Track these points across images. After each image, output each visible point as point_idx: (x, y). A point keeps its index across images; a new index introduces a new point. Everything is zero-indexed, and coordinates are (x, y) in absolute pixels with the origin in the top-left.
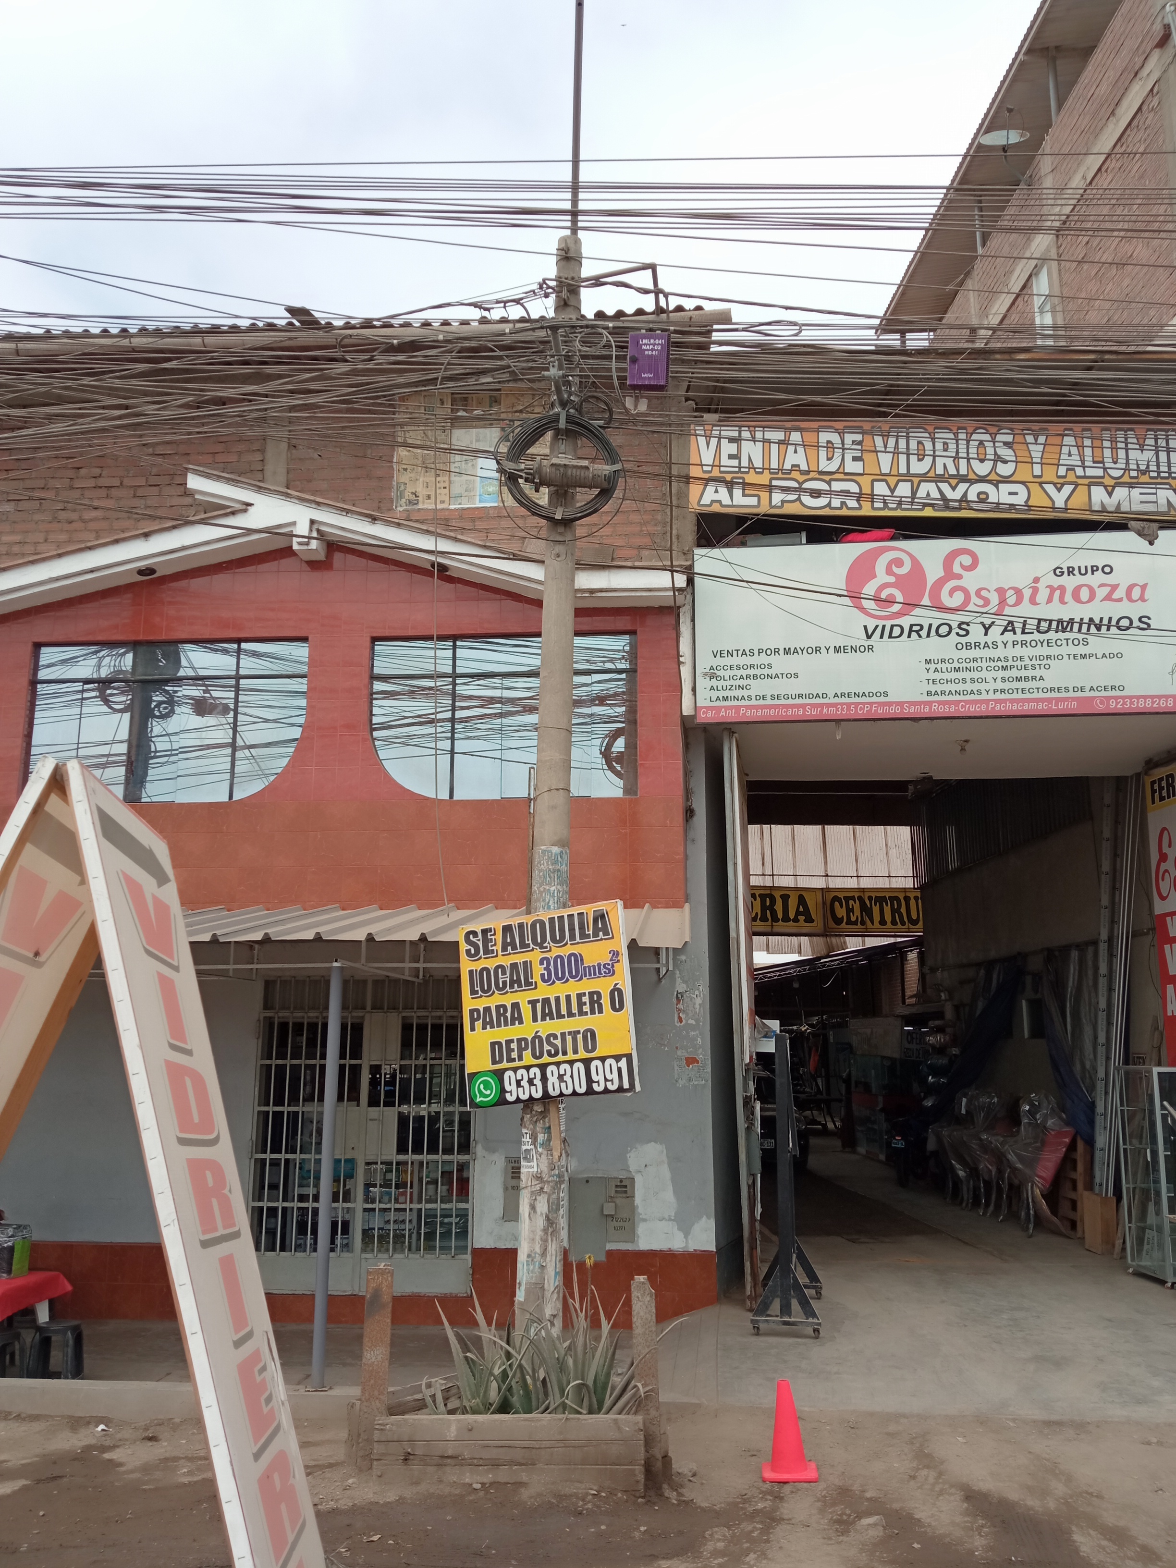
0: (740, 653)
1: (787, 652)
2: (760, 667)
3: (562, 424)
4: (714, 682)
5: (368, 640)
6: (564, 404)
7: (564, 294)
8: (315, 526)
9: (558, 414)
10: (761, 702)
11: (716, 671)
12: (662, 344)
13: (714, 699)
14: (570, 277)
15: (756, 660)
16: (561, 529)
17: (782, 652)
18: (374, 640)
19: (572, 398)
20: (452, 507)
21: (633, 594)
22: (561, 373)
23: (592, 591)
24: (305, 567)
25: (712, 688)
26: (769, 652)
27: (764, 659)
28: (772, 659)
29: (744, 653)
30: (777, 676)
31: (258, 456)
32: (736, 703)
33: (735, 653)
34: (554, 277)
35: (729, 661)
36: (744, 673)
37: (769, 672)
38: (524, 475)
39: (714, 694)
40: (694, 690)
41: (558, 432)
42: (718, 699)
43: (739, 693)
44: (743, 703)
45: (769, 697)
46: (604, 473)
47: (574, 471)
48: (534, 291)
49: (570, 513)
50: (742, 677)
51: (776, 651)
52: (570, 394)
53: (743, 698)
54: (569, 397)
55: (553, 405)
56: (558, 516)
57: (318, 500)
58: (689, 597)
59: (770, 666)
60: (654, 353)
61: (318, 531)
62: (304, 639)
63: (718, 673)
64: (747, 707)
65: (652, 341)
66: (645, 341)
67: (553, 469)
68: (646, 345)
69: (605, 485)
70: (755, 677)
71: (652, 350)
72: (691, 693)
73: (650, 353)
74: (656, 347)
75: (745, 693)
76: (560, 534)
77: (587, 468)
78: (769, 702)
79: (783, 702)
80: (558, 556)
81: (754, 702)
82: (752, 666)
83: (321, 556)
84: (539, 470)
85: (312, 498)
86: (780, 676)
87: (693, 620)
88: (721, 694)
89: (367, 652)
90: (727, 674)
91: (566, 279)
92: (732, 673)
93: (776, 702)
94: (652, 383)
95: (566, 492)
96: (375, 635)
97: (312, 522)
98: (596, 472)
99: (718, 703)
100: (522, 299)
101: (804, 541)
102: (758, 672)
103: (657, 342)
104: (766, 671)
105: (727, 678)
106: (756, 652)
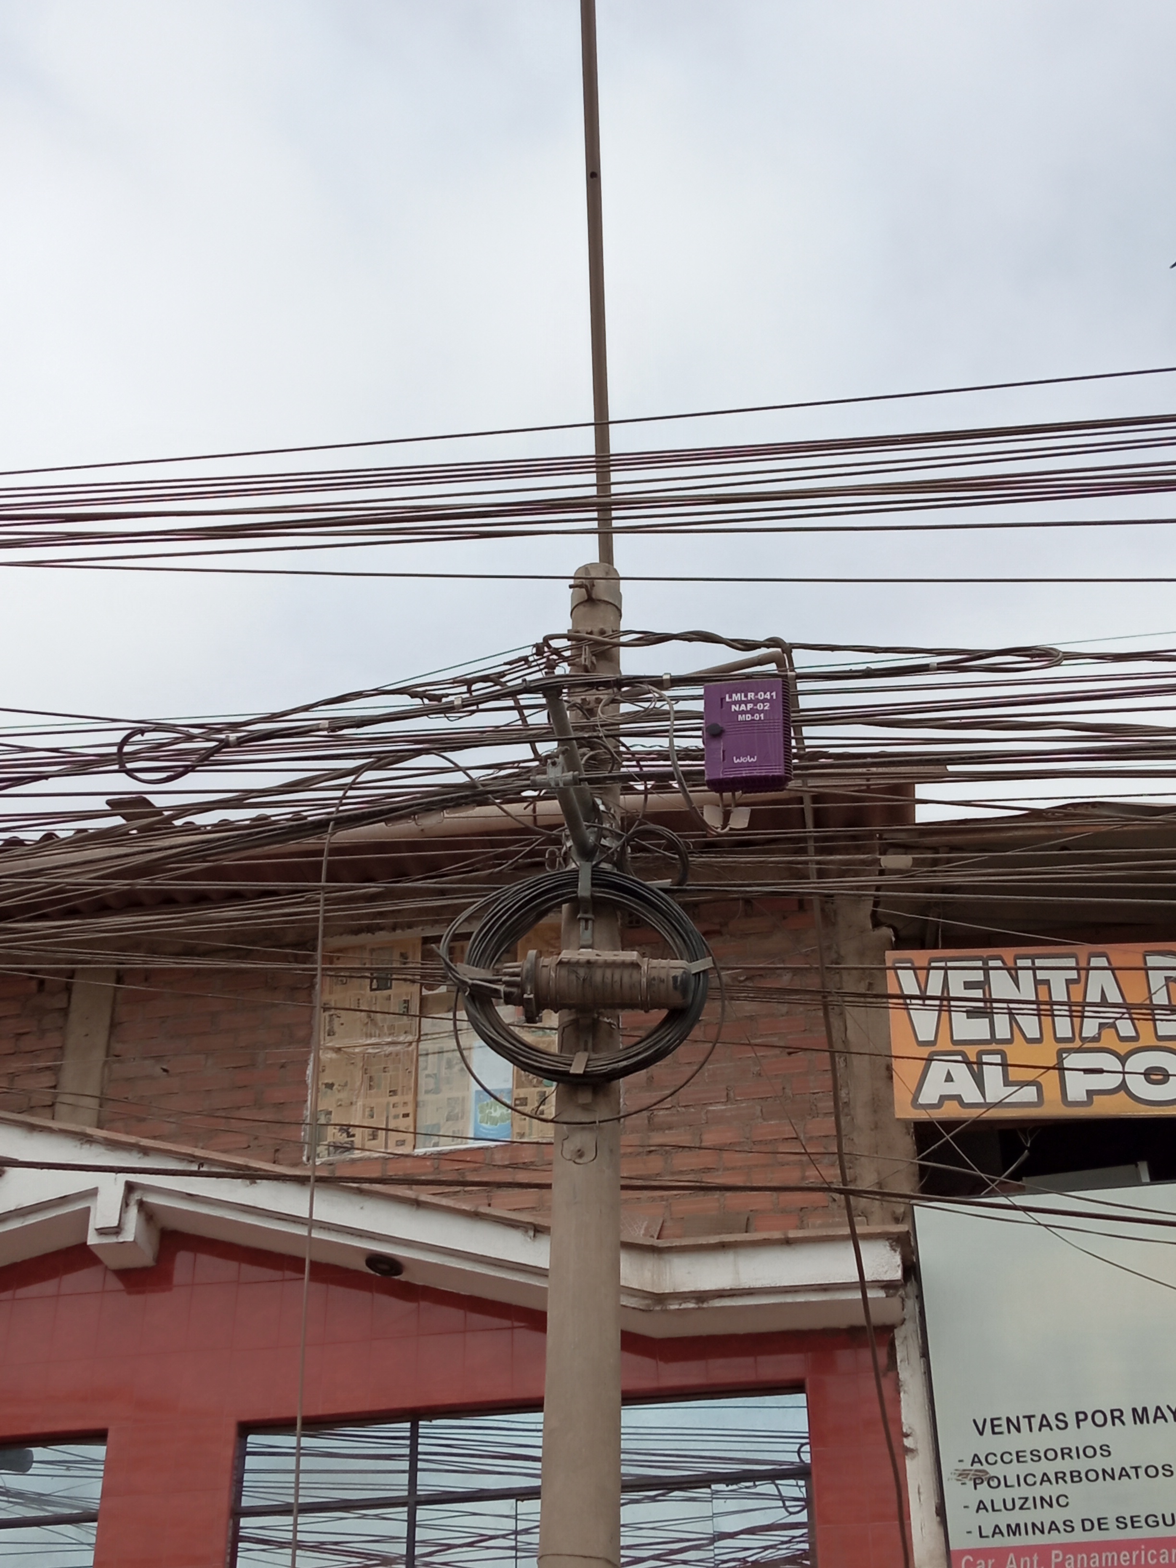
0: (1036, 1423)
1: (1141, 1416)
2: (1084, 1452)
3: (584, 889)
4: (984, 1492)
5: (231, 1432)
6: (586, 853)
7: (585, 658)
8: (136, 1196)
9: (576, 871)
10: (1096, 1536)
11: (986, 1467)
12: (770, 701)
13: (988, 1531)
14: (596, 630)
15: (1072, 1438)
16: (585, 1097)
17: (1128, 1417)
18: (246, 1428)
19: (604, 842)
22: (570, 775)
24: (115, 1283)
25: (981, 1507)
26: (1099, 1419)
27: (1089, 1434)
28: (1109, 1434)
29: (1045, 1423)
30: (1124, 1473)
31: (46, 1080)
32: (1038, 1539)
33: (1024, 1423)
34: (565, 632)
35: (1011, 1442)
36: (1051, 1468)
37: (1106, 1464)
38: (502, 988)
39: (988, 1520)
40: (941, 1511)
41: (577, 904)
42: (996, 1530)
43: (1044, 1516)
44: (1055, 1538)
45: (1112, 1524)
46: (674, 973)
47: (608, 973)
48: (525, 659)
49: (603, 1062)
50: (1045, 1478)
51: (1116, 1416)
52: (600, 835)
53: (1054, 1528)
54: (598, 839)
55: (566, 859)
56: (577, 1068)
57: (145, 1142)
58: (911, 1305)
59: (1106, 1451)
60: (757, 717)
61: (141, 1204)
62: (97, 1436)
63: (992, 1471)
64: (1067, 1548)
65: (751, 695)
66: (736, 697)
67: (564, 972)
68: (740, 703)
69: (677, 999)
70: (1075, 1476)
71: (752, 712)
72: (936, 1519)
73: (748, 717)
74: (760, 706)
75: (1057, 1515)
76: (586, 1108)
77: (635, 966)
78: (1114, 1534)
79: (1146, 1533)
80: (580, 1154)
81: (1079, 1536)
82: (1066, 1453)
83: (146, 1257)
84: (533, 975)
85: (132, 1139)
86: (1132, 1473)
87: (925, 1354)
88: (1004, 1519)
89: (228, 1452)
90: (1013, 1471)
91: (591, 633)
92: (1022, 1470)
93: (1130, 1534)
94: (756, 773)
95: (596, 1023)
96: (246, 1417)
97: (130, 1187)
98: (654, 973)
99: (998, 1542)
100: (502, 674)
101: (1146, 1178)
102: (1082, 1465)
103: (761, 696)
104: (1099, 1463)
105: (1012, 1481)
106: (1071, 1420)
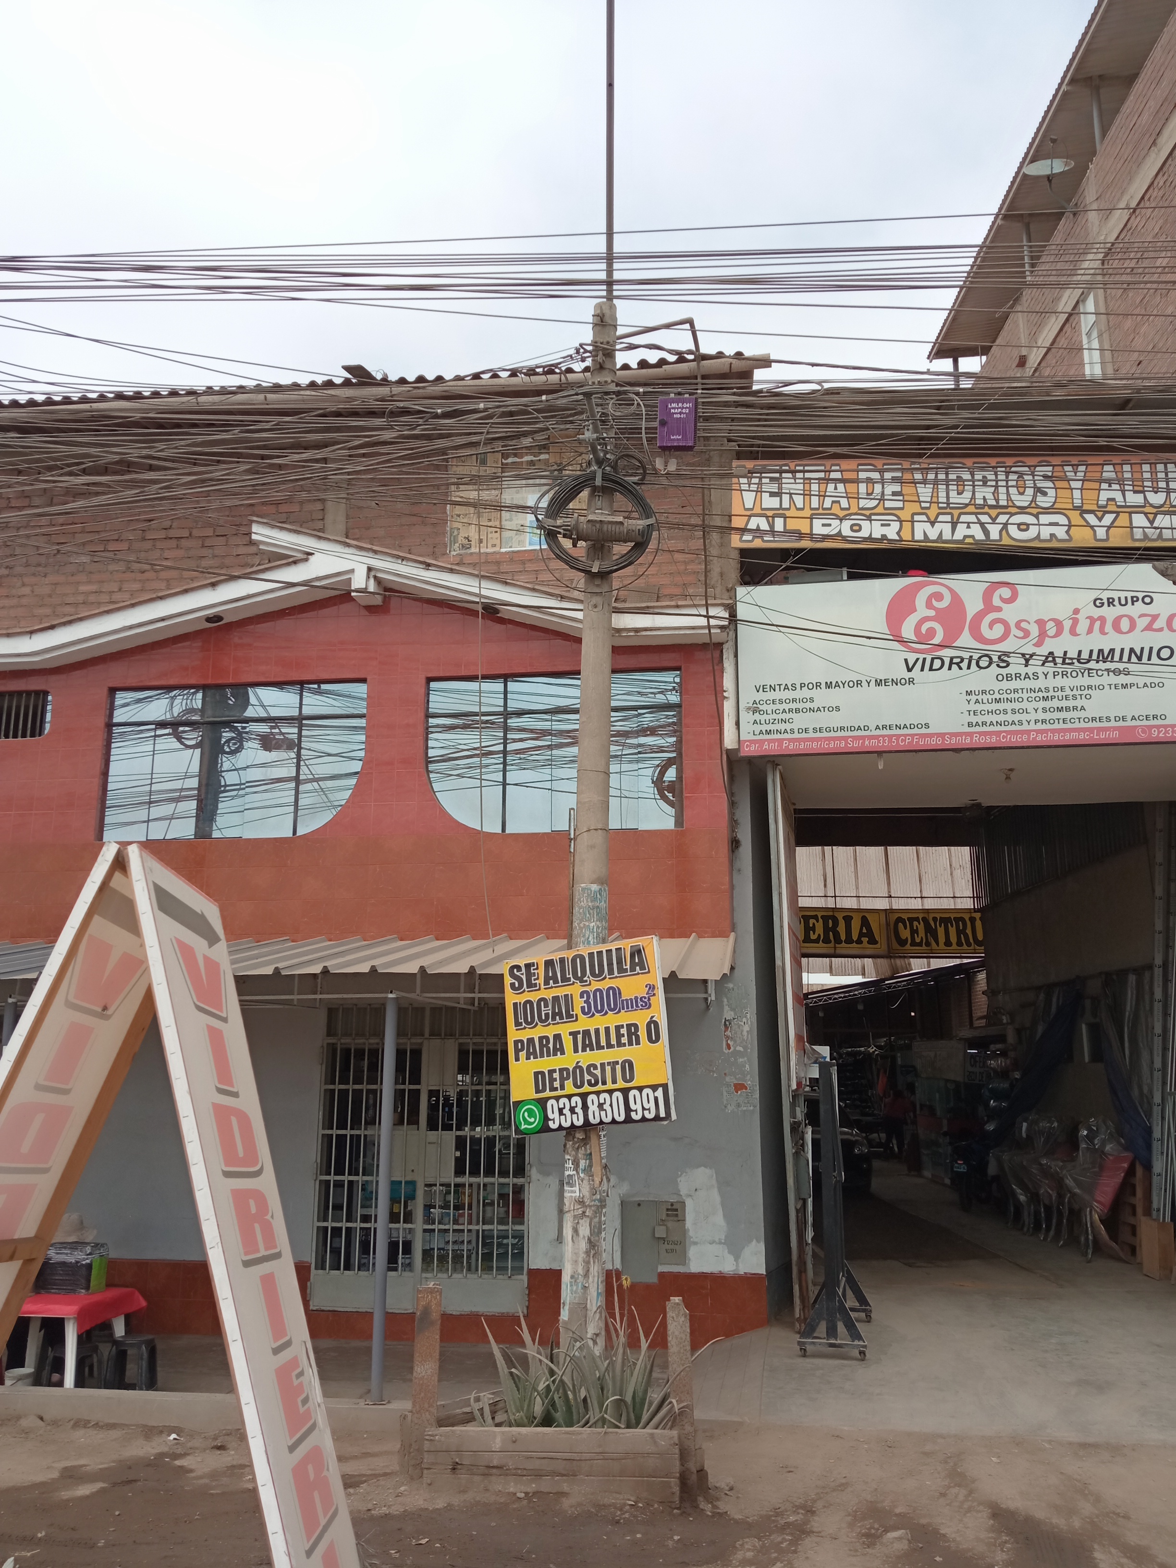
0: (782, 687)
1: (829, 685)
2: (802, 700)
3: (598, 482)
4: (757, 716)
5: (424, 681)
6: (600, 463)
7: (600, 358)
8: (372, 573)
9: (594, 472)
10: (804, 735)
11: (759, 706)
12: (689, 408)
13: (757, 732)
14: (605, 341)
15: (798, 694)
16: (598, 582)
17: (823, 686)
18: (430, 680)
19: (608, 456)
20: (503, 550)
21: (677, 632)
22: (595, 435)
23: (637, 630)
24: (364, 612)
25: (755, 722)
26: (811, 686)
27: (806, 693)
28: (814, 693)
29: (786, 688)
30: (819, 709)
31: (319, 506)
32: (779, 736)
33: (777, 688)
34: (590, 342)
35: (771, 695)
36: (786, 707)
37: (812, 705)
38: (562, 531)
39: (758, 728)
40: (738, 724)
41: (594, 489)
42: (761, 732)
43: (782, 727)
44: (786, 736)
45: (811, 730)
46: (638, 527)
47: (610, 526)
48: (571, 356)
49: (606, 566)
50: (784, 711)
51: (818, 685)
52: (606, 453)
53: (786, 731)
54: (605, 455)
55: (589, 464)
56: (595, 570)
57: (375, 548)
58: (732, 633)
59: (812, 700)
60: (682, 416)
61: (375, 577)
62: (363, 680)
63: (761, 707)
64: (790, 740)
65: (680, 405)
66: (674, 405)
67: (590, 525)
68: (674, 408)
69: (640, 539)
70: (797, 711)
71: (680, 413)
72: (735, 727)
73: (678, 416)
74: (684, 411)
75: (788, 726)
76: (598, 586)
77: (621, 523)
78: (811, 735)
79: (825, 734)
80: (595, 606)
81: (796, 735)
82: (794, 700)
83: (378, 600)
84: (576, 526)
85: (369, 546)
86: (822, 709)
87: (736, 656)
88: (764, 728)
89: (422, 691)
90: (770, 708)
91: (602, 343)
92: (774, 707)
93: (818, 735)
94: (681, 444)
95: (603, 546)
96: (430, 675)
97: (370, 569)
98: (630, 527)
99: (761, 737)
100: (560, 363)
101: (845, 577)
102: (800, 706)
103: (685, 405)
104: (808, 705)
105: (769, 712)
106: (798, 687)
